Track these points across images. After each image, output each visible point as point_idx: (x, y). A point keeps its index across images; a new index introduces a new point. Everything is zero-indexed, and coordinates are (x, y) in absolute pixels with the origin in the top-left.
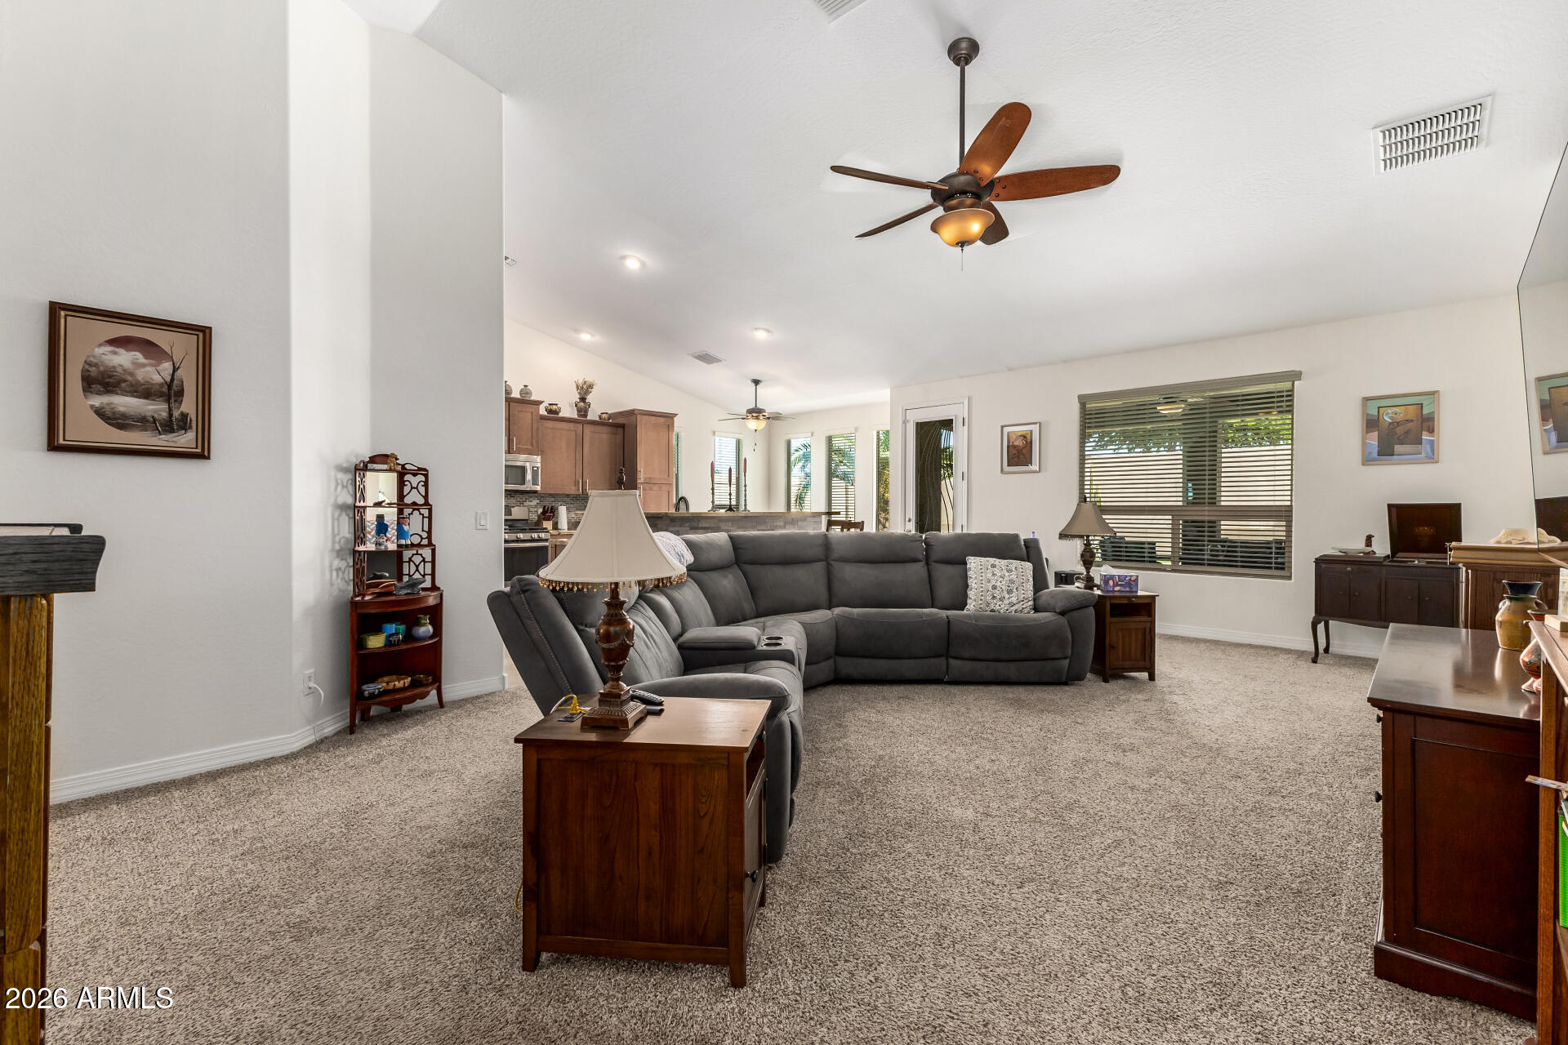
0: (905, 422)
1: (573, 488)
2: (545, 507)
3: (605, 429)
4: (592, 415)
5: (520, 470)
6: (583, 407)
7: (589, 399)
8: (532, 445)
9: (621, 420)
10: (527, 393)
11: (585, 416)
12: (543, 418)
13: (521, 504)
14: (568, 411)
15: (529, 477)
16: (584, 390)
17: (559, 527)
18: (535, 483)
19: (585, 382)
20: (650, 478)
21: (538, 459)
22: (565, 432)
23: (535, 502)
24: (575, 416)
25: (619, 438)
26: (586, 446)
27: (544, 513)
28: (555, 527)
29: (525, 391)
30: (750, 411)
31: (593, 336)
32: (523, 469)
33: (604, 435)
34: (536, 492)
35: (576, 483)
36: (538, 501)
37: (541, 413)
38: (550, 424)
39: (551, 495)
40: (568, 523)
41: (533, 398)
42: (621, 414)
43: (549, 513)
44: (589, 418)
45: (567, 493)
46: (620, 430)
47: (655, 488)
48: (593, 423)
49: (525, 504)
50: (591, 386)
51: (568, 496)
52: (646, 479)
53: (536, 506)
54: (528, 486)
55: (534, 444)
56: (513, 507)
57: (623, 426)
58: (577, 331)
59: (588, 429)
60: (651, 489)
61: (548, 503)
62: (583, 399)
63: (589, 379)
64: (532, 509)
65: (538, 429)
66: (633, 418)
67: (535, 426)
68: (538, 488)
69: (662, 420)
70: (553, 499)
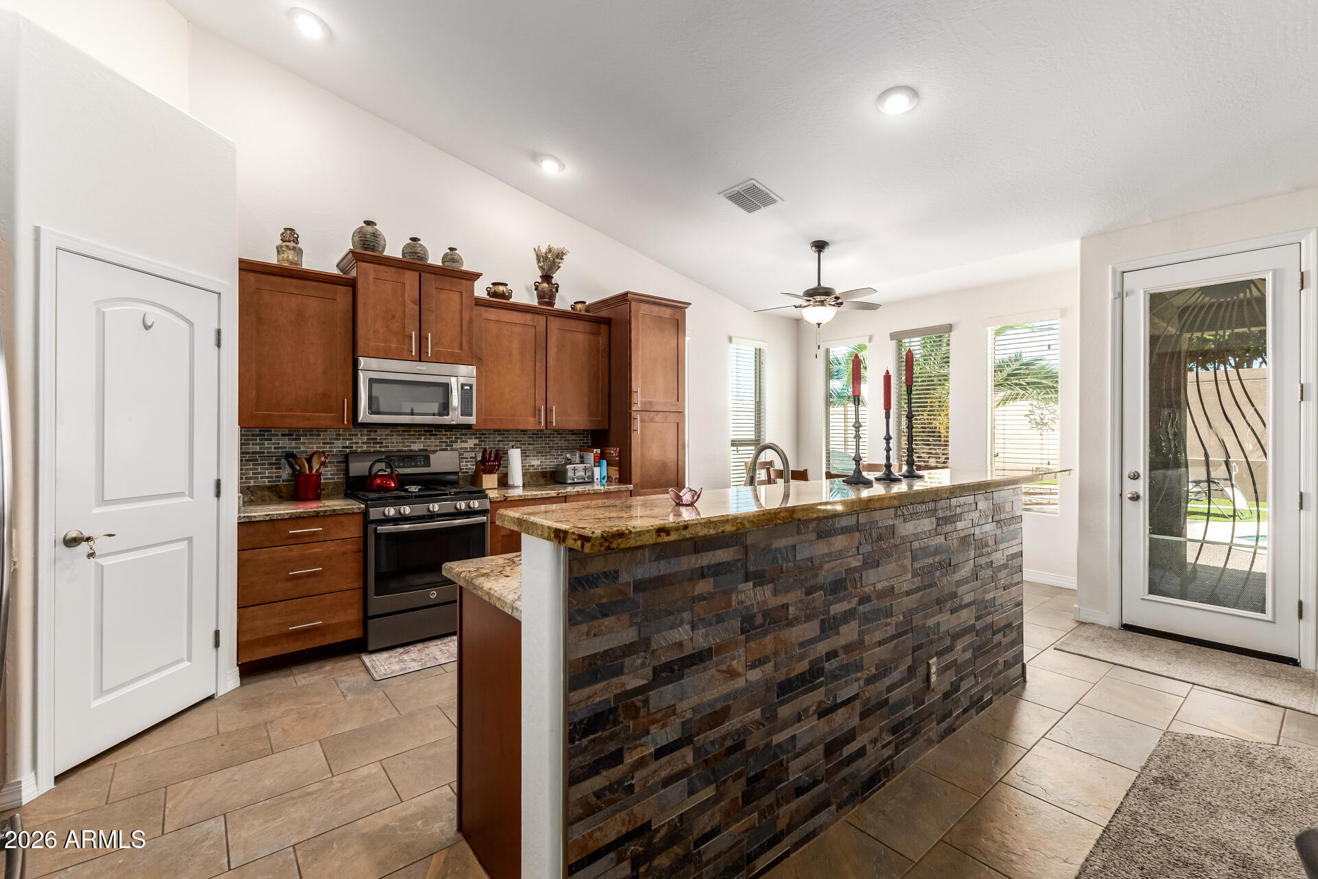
0: (1121, 296)
1: (531, 419)
2: (485, 450)
3: (581, 326)
4: (563, 302)
5: (440, 390)
6: (547, 289)
7: (557, 277)
8: (461, 349)
9: (605, 313)
10: (453, 260)
11: (552, 304)
12: (479, 302)
13: (449, 446)
14: (524, 295)
15: (455, 400)
16: (549, 263)
17: (510, 482)
18: (466, 412)
19: (550, 250)
20: (650, 403)
21: (472, 370)
22: (517, 329)
23: (471, 443)
24: (534, 302)
25: (602, 340)
26: (553, 351)
27: (484, 460)
28: (504, 483)
29: (451, 255)
30: (811, 294)
31: (562, 166)
32: (446, 387)
33: (580, 336)
34: (469, 427)
35: (536, 411)
36: (477, 441)
37: (476, 294)
38: (493, 314)
39: (498, 431)
40: (524, 475)
41: (466, 267)
42: (605, 303)
43: (493, 462)
44: (556, 307)
45: (521, 427)
46: (604, 329)
47: (659, 417)
48: (562, 315)
49: (455, 446)
50: (560, 255)
51: (524, 431)
52: (644, 403)
53: (472, 450)
54: (455, 417)
55: (465, 345)
56: (434, 452)
57: (608, 322)
58: (535, 157)
59: (554, 324)
60: (652, 420)
61: (490, 445)
62: (547, 278)
63: (557, 246)
64: (466, 455)
65: (471, 321)
66: (625, 307)
67: (466, 315)
68: (472, 420)
69: (667, 313)
70: (500, 438)
